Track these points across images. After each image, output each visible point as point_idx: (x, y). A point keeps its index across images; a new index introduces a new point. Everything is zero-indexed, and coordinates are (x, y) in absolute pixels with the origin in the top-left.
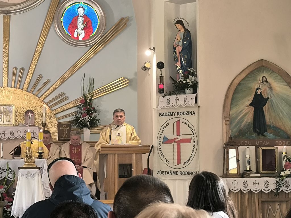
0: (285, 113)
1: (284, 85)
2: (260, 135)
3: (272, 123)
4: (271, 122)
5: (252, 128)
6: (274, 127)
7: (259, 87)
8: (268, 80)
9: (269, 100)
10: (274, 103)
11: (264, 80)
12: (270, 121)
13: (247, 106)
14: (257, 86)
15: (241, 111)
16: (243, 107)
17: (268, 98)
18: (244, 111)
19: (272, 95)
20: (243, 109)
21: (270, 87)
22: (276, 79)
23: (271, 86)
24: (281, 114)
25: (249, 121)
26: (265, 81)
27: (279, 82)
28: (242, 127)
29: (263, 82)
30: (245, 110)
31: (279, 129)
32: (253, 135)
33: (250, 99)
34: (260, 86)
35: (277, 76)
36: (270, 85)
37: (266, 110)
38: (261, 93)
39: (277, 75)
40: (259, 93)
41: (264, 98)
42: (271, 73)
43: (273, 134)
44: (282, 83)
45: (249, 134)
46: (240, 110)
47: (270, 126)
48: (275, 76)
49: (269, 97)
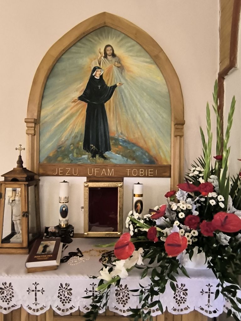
0: (146, 115)
1: (147, 62)
2: (97, 156)
3: (122, 133)
4: (120, 131)
5: (81, 144)
6: (125, 141)
7: (98, 65)
8: (115, 52)
9: (117, 89)
10: (125, 96)
11: (108, 52)
12: (117, 131)
13: (74, 102)
14: (95, 64)
15: (62, 111)
16: (66, 102)
17: (115, 86)
18: (67, 111)
19: (123, 81)
20: (66, 108)
21: (119, 65)
22: (131, 51)
23: (121, 64)
24: (138, 116)
25: (76, 130)
26: (110, 54)
27: (137, 56)
28: (63, 140)
29: (106, 56)
30: (69, 109)
31: (134, 144)
32: (83, 156)
33: (80, 87)
34: (100, 64)
35: (133, 46)
36: (119, 62)
37: (110, 109)
38: (101, 77)
39: (134, 43)
40: (97, 77)
41: (106, 86)
42: (122, 40)
43: (122, 155)
44: (142, 59)
45: (77, 154)
46: (60, 109)
47: (116, 140)
48: (129, 44)
49: (118, 84)
